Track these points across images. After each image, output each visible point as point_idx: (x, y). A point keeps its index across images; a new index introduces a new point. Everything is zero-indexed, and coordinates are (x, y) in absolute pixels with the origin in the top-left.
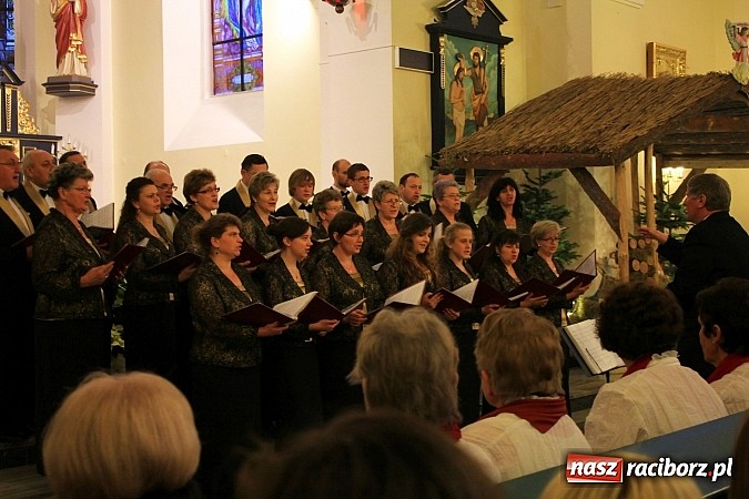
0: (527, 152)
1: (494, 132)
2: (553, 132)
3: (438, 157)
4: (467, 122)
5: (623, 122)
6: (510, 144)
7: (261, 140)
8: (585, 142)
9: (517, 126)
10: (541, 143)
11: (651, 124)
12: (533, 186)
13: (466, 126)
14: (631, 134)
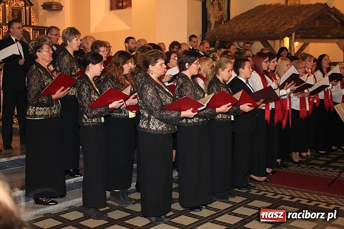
0: (243, 34)
1: (227, 26)
2: (253, 26)
3: (205, 36)
4: (216, 22)
5: (283, 23)
6: (236, 31)
7: (130, 28)
8: (268, 30)
9: (237, 24)
10: (249, 30)
11: (295, 23)
12: (241, 48)
13: (215, 24)
14: (287, 27)
